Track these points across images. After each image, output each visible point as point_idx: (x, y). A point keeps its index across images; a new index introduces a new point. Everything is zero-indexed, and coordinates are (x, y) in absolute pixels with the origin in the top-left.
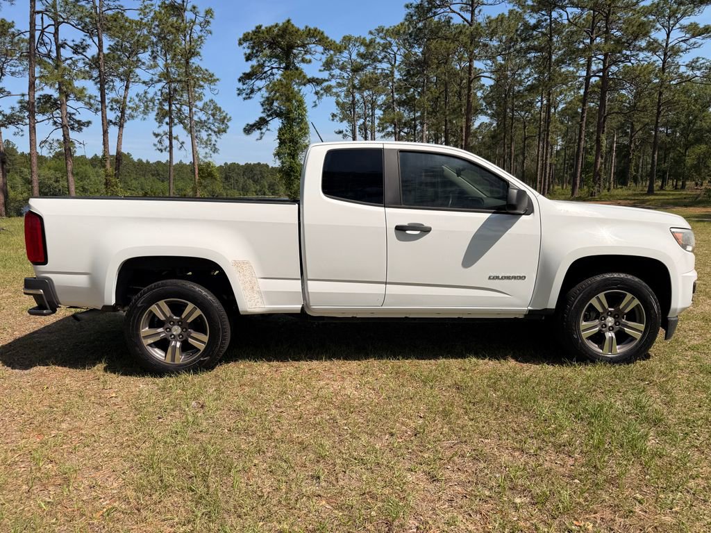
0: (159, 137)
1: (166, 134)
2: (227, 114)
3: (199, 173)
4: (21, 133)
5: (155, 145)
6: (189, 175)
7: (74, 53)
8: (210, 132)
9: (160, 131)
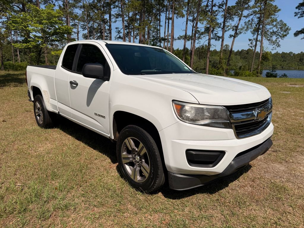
0: (251, 41)
1: (255, 39)
2: (288, 27)
3: (262, 58)
4: (199, 43)
5: (249, 45)
6: (280, 58)
7: (218, 8)
8: (278, 37)
9: (252, 38)
